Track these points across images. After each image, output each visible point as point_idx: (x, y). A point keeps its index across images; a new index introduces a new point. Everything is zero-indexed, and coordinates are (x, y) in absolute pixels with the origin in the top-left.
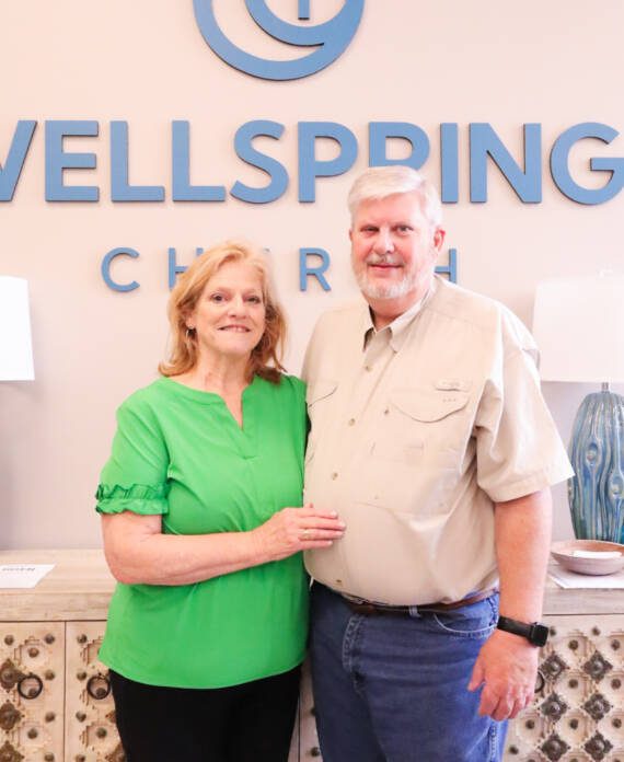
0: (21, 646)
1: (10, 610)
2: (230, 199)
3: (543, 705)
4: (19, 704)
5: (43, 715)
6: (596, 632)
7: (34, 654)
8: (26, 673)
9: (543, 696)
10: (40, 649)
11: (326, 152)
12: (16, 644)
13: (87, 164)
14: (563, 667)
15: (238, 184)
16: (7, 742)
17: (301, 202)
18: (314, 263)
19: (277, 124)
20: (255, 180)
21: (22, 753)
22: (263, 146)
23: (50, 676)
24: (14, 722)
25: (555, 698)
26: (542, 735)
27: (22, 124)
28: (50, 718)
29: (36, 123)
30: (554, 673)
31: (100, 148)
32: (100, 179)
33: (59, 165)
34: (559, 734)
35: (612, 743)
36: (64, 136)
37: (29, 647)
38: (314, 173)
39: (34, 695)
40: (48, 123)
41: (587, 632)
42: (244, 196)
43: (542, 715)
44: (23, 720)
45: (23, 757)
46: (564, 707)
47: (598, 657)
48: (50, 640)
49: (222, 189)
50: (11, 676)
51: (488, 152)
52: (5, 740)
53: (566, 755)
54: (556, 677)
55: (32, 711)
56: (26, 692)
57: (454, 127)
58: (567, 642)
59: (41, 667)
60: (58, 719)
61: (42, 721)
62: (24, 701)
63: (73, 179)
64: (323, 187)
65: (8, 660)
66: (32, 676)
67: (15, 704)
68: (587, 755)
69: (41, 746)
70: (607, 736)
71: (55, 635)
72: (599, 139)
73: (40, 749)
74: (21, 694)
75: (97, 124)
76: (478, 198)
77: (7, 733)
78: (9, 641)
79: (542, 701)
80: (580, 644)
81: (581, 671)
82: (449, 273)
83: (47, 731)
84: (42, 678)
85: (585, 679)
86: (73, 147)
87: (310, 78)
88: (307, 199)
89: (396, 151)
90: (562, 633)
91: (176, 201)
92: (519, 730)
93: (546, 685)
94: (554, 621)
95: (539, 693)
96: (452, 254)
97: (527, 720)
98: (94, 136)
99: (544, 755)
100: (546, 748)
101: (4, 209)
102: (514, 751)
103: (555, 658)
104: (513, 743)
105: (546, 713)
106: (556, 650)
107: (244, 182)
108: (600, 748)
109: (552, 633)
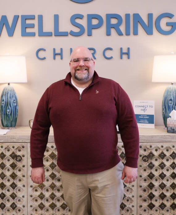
0: (16, 149)
1: (13, 139)
2: (69, 35)
3: (148, 165)
4: (16, 163)
5: (22, 165)
6: (162, 147)
7: (20, 151)
8: (18, 155)
9: (148, 163)
10: (21, 149)
11: (95, 22)
12: (15, 148)
13: (32, 26)
14: (153, 155)
15: (71, 31)
16: (13, 172)
17: (88, 36)
19: (81, 15)
20: (76, 30)
21: (17, 175)
22: (78, 21)
23: (24, 156)
24: (15, 167)
25: (151, 163)
26: (148, 173)
27: (15, 16)
28: (24, 166)
29: (19, 16)
30: (151, 157)
31: (35, 22)
32: (36, 30)
33: (25, 27)
34: (153, 172)
35: (166, 175)
36: (26, 19)
37: (18, 149)
38: (91, 28)
39: (20, 161)
40: (22, 16)
41: (160, 147)
42: (73, 34)
43: (148, 168)
44: (17, 167)
45: (17, 176)
46: (154, 166)
47: (162, 153)
48: (23, 147)
49: (67, 32)
50: (14, 156)
51: (138, 21)
52: (13, 171)
53: (154, 178)
54: (151, 158)
55: (19, 165)
56: (18, 160)
57: (129, 15)
58: (155, 149)
59: (21, 154)
60: (26, 166)
61: (22, 167)
62: (17, 162)
63: (29, 30)
64: (94, 32)
65: (13, 152)
66: (19, 156)
67: (15, 163)
68: (160, 178)
69: (22, 173)
70: (165, 173)
71: (25, 146)
72: (169, 17)
73: (22, 174)
74: (17, 160)
75: (34, 16)
76: (136, 33)
77: (13, 170)
78: (13, 147)
79: (148, 164)
80: (158, 150)
81: (158, 156)
82: (128, 54)
83: (23, 170)
84: (22, 156)
85: (159, 158)
86: (28, 22)
87: (90, 2)
88: (90, 35)
89: (114, 21)
90: (153, 147)
91: (55, 36)
92: (142, 171)
93: (149, 160)
94: (151, 144)
95: (147, 162)
96: (129, 49)
97: (144, 169)
98: (34, 19)
99: (148, 178)
100: (149, 176)
101: (11, 38)
102: (141, 176)
103: (151, 153)
104: (140, 174)
105: (149, 167)
106: (152, 151)
107: (73, 31)
108: (163, 176)
109: (151, 147)
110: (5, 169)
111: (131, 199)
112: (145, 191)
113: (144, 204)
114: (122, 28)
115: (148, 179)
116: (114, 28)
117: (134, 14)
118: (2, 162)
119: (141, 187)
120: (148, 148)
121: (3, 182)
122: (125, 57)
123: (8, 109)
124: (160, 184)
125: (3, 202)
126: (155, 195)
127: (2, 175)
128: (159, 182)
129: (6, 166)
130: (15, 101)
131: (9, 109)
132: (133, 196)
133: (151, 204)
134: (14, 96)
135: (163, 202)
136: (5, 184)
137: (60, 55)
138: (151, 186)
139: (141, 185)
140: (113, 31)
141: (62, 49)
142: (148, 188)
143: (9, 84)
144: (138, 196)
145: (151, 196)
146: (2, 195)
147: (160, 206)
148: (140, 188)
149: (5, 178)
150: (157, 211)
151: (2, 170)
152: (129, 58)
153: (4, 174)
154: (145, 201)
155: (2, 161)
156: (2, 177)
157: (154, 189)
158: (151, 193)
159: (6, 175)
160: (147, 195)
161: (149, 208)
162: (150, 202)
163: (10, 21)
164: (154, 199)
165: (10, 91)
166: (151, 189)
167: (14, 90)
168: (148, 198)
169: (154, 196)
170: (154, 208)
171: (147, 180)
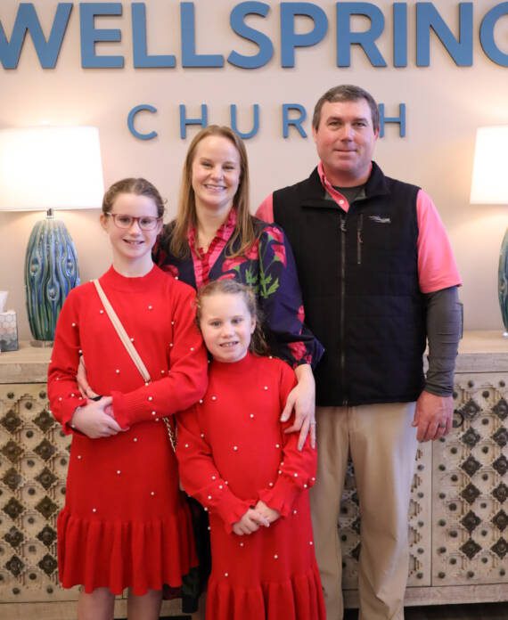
2: (227, 66)
3: (464, 436)
6: (502, 384)
9: (463, 430)
11: (303, 26)
13: (114, 37)
14: (478, 409)
15: (233, 54)
17: (283, 67)
18: (294, 116)
19: (264, 5)
20: (247, 50)
22: (253, 23)
25: (471, 431)
26: (463, 458)
27: (61, 6)
29: (72, 6)
30: (472, 414)
31: (124, 24)
32: (125, 49)
33: (91, 39)
34: (475, 456)
36: (94, 16)
38: (293, 43)
40: (82, 5)
41: (496, 385)
42: (238, 62)
43: (462, 443)
46: (478, 438)
47: (503, 402)
49: (221, 57)
51: (431, 26)
53: (479, 471)
54: (472, 417)
57: (404, 5)
58: (481, 392)
63: (103, 50)
64: (301, 56)
68: (494, 470)
75: (121, 6)
76: (423, 61)
79: (462, 434)
80: (491, 393)
81: (491, 412)
82: (399, 123)
85: (494, 417)
86: (102, 24)
88: (288, 64)
89: (359, 25)
90: (477, 385)
91: (184, 67)
92: (446, 454)
93: (465, 423)
94: (472, 377)
95: (460, 428)
96: (402, 108)
97: (451, 448)
98: (119, 15)
99: (463, 472)
100: (465, 466)
101: (49, 75)
102: (442, 468)
103: (472, 403)
104: (442, 463)
105: (465, 441)
106: (473, 397)
107: (238, 52)
108: (503, 466)
109: (470, 385)
110: (54, 458)
111: (416, 531)
112: (453, 507)
113: (452, 544)
114: (384, 46)
115: (463, 474)
116: (359, 44)
117: (418, 5)
118: (45, 439)
119: (442, 496)
120: (463, 390)
121: (49, 496)
122: (391, 130)
123: (51, 288)
124: (496, 487)
125: (50, 554)
126: (481, 518)
127: (45, 476)
128: (494, 484)
129: (57, 449)
130: (70, 264)
131: (53, 285)
132: (421, 524)
133: (471, 542)
134: (66, 247)
135: (502, 538)
136: (54, 501)
137: (200, 124)
138: (471, 494)
139: (443, 491)
140: (356, 54)
141: (204, 108)
142: (462, 499)
143: (50, 213)
144: (435, 523)
145: (471, 522)
146: (46, 533)
147: (495, 548)
148: (441, 501)
149: (55, 484)
150: (485, 561)
151: (43, 461)
152: (402, 134)
153: (50, 474)
154: (454, 535)
155: (43, 437)
156: (46, 482)
157: (478, 502)
158: (471, 514)
159: (56, 475)
160: (459, 519)
161: (465, 555)
162: (469, 537)
163: (46, 21)
164: (479, 529)
165: (55, 232)
166: (471, 502)
167: (66, 231)
168: (463, 527)
169: (478, 521)
170: (480, 553)
171: (459, 477)
